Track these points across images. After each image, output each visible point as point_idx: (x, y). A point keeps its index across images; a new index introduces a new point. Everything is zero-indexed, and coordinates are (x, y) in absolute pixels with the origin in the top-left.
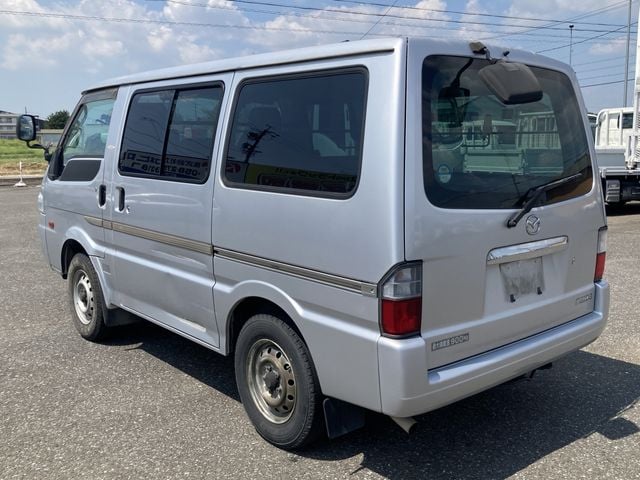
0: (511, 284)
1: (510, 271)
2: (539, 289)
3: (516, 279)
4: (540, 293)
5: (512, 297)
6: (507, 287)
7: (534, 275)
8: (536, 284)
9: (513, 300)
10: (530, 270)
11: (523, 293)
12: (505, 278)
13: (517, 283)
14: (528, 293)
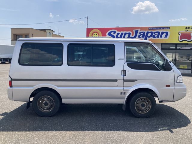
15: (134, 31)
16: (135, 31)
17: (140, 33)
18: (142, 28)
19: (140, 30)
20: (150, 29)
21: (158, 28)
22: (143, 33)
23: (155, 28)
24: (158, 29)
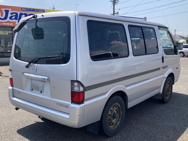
0: (33, 85)
1: (34, 82)
2: (41, 91)
3: (35, 85)
4: (41, 92)
5: (32, 89)
6: (32, 85)
7: (41, 86)
8: (41, 89)
9: (32, 90)
10: (40, 84)
11: (36, 90)
12: (32, 83)
13: (35, 86)
14: (38, 91)
15: (3, 10)
16: (5, 10)
17: (11, 14)
18: (13, 8)
19: (12, 10)
20: (23, 9)
21: (33, 9)
22: (15, 14)
23: (29, 9)
24: (33, 11)
